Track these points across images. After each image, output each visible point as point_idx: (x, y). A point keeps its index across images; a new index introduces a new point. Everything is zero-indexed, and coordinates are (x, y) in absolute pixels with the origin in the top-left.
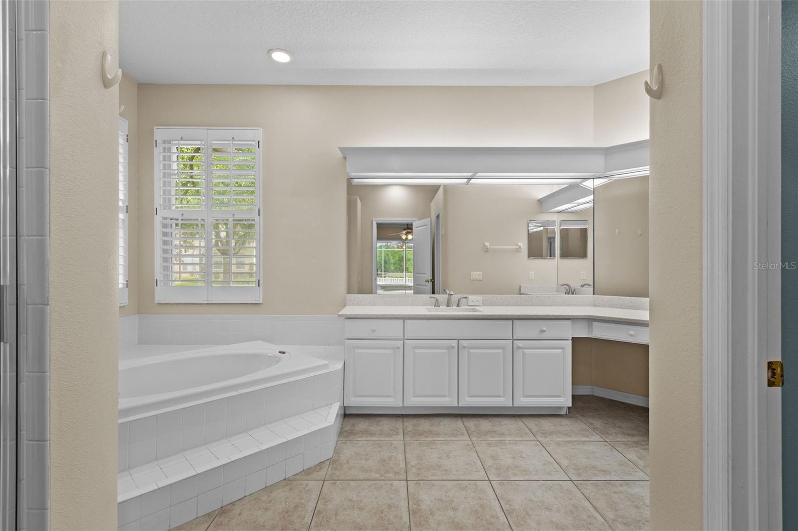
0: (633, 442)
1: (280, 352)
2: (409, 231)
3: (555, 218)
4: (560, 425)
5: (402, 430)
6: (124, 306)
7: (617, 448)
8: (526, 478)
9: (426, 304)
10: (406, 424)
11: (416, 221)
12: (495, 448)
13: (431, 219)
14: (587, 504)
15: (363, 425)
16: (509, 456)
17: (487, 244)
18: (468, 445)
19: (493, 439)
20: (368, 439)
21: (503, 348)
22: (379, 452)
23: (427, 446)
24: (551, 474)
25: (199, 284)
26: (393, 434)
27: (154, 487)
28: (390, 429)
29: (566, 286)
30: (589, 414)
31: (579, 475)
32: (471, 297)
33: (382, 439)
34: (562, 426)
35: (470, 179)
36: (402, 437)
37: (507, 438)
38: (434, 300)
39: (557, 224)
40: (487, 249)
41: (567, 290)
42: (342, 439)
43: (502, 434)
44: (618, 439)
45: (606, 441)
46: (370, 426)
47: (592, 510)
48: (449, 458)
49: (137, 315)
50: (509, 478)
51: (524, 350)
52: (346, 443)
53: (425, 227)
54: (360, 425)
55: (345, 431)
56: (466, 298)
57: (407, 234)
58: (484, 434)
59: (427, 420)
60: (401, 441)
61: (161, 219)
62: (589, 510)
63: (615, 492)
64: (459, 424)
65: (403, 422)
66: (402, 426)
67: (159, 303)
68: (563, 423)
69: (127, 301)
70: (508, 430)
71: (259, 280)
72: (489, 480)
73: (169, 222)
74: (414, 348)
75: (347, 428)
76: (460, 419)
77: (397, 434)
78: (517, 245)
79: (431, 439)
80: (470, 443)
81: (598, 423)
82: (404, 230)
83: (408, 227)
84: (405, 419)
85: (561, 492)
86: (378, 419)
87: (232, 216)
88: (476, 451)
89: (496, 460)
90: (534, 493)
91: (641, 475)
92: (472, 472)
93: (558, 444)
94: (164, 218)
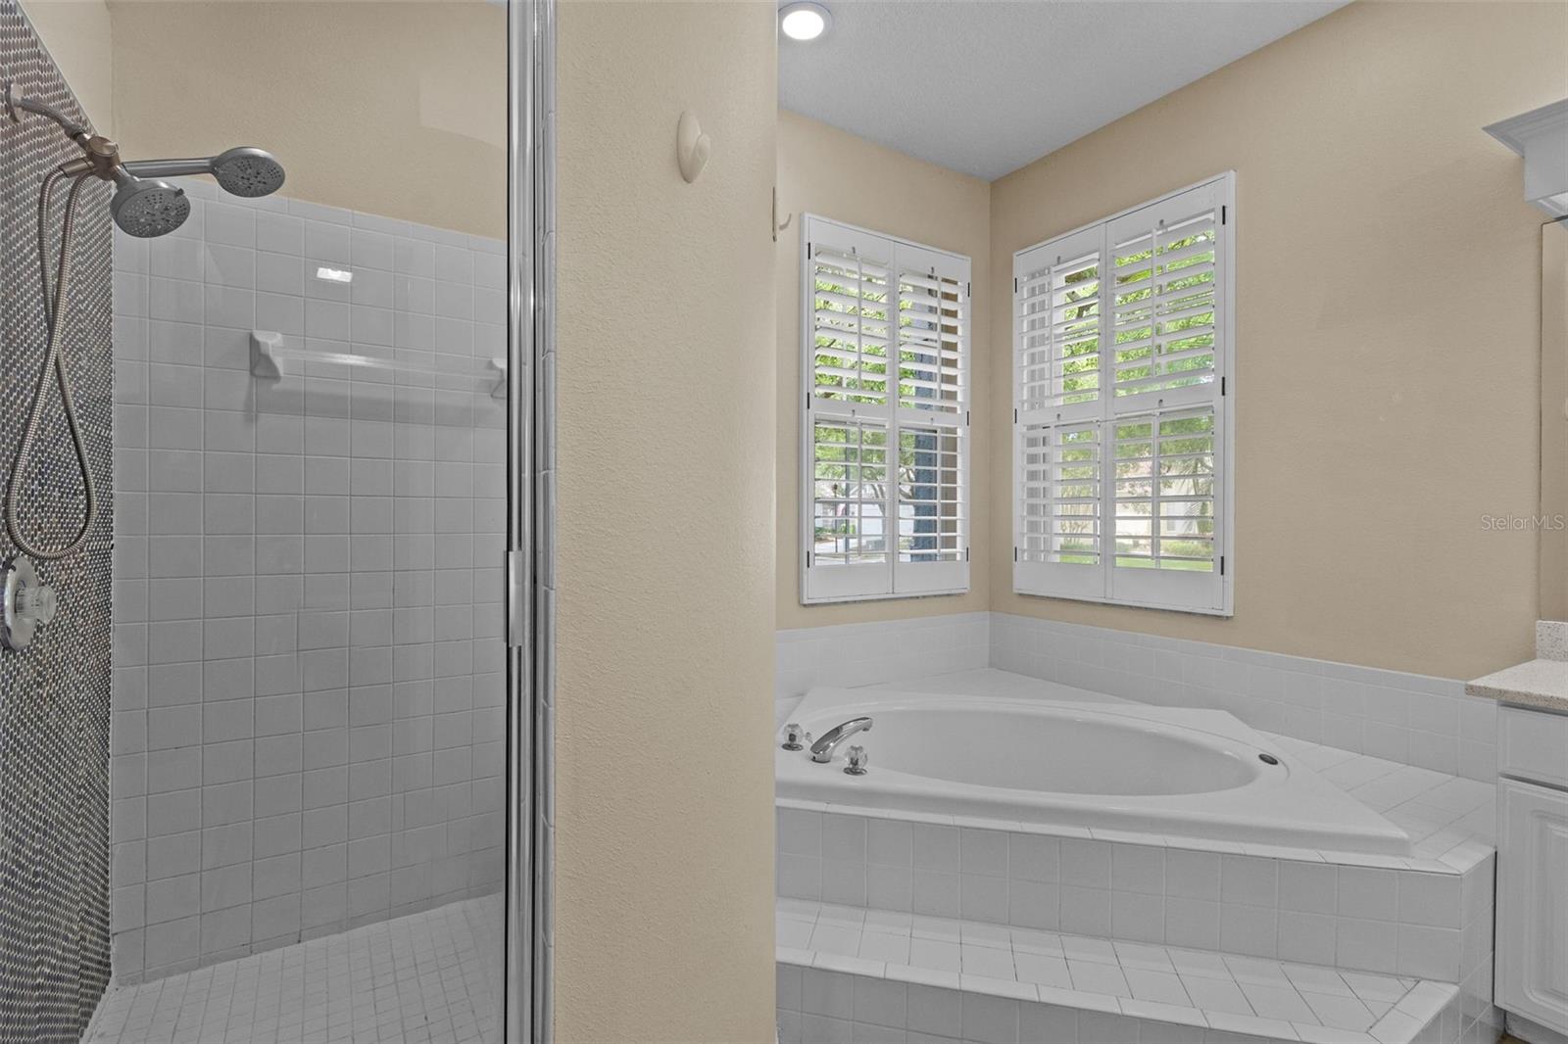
1: (1262, 757)
6: (964, 594)
25: (1089, 560)
27: (877, 971)
49: (988, 613)
61: (1025, 429)
67: (1021, 595)
69: (967, 585)
71: (1222, 558)
73: (1040, 433)
87: (1157, 405)
94: (1032, 427)
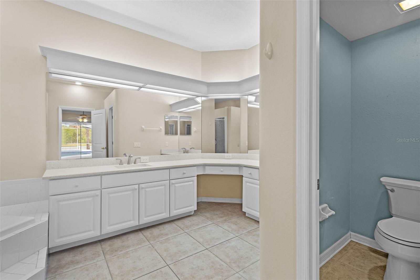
0: (224, 220)
2: (84, 116)
3: (177, 114)
4: (193, 220)
5: (102, 251)
7: (219, 225)
8: (186, 256)
9: (113, 164)
10: (103, 246)
11: (94, 110)
12: (165, 244)
13: (106, 110)
14: (217, 259)
15: (68, 258)
16: (174, 246)
17: (143, 127)
18: (149, 247)
19: (164, 239)
20: (75, 268)
21: (165, 185)
22: (88, 275)
23: (123, 257)
24: (197, 249)
26: (95, 257)
28: (92, 254)
29: (184, 149)
30: (203, 211)
31: (209, 244)
32: (143, 158)
33: (88, 264)
34: (194, 220)
35: (141, 87)
36: (104, 257)
37: (170, 236)
38: (119, 161)
39: (179, 118)
40: (143, 129)
41: (184, 151)
42: (50, 275)
43: (167, 234)
44: (218, 221)
45: (214, 223)
46: (74, 257)
47: (220, 261)
48: (140, 260)
50: (178, 259)
51: (175, 185)
52: (55, 277)
53: (101, 114)
54: (65, 259)
55: (53, 268)
56: (140, 158)
57: (83, 118)
58: (157, 238)
59: (118, 239)
60: (103, 260)
62: (219, 262)
63: (226, 248)
64: (140, 235)
65: (101, 246)
66: (101, 249)
68: (194, 219)
70: (169, 231)
72: (168, 265)
74: (109, 194)
75: (54, 264)
76: (140, 232)
77: (99, 256)
78: (159, 128)
79: (125, 251)
80: (150, 246)
81: (208, 215)
82: (81, 115)
83: (83, 114)
84: (102, 243)
85: (205, 257)
86: (80, 249)
88: (155, 249)
89: (168, 251)
90: (193, 263)
91: (232, 236)
92: (157, 264)
93: (195, 231)
